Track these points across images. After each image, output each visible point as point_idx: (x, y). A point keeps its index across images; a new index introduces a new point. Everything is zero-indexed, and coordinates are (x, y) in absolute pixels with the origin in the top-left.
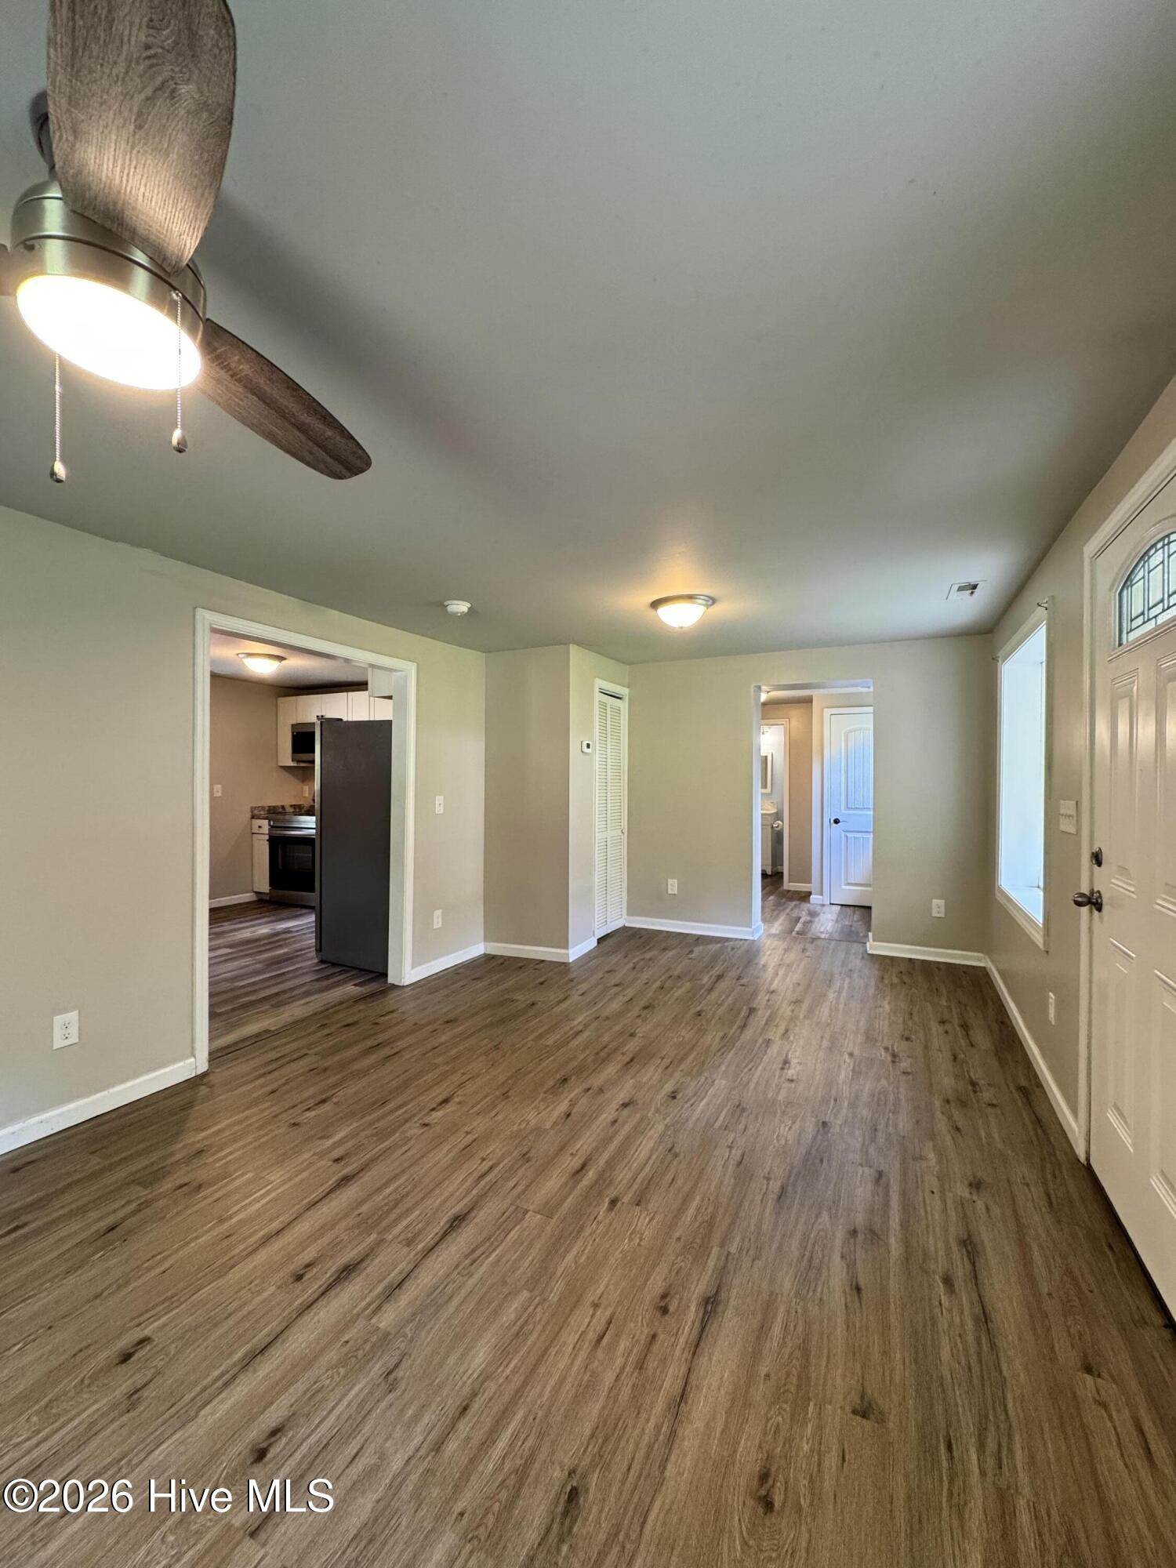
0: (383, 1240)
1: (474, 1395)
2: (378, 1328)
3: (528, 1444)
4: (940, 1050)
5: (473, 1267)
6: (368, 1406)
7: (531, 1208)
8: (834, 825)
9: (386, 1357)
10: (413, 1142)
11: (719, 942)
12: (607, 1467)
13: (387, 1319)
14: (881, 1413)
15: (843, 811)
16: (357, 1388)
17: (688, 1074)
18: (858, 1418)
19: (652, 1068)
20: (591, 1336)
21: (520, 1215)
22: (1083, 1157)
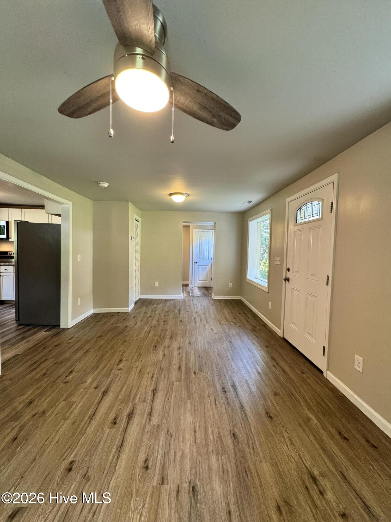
0: (135, 403)
1: (195, 427)
2: (154, 425)
3: (216, 431)
4: (243, 320)
5: (169, 400)
6: (168, 443)
7: (174, 381)
8: (196, 264)
9: (163, 430)
10: (120, 375)
11: (173, 300)
12: (237, 426)
13: (155, 421)
14: (278, 393)
15: (198, 260)
16: (161, 440)
17: (190, 337)
18: (276, 396)
19: (179, 337)
20: (213, 403)
21: (172, 384)
22: (282, 337)
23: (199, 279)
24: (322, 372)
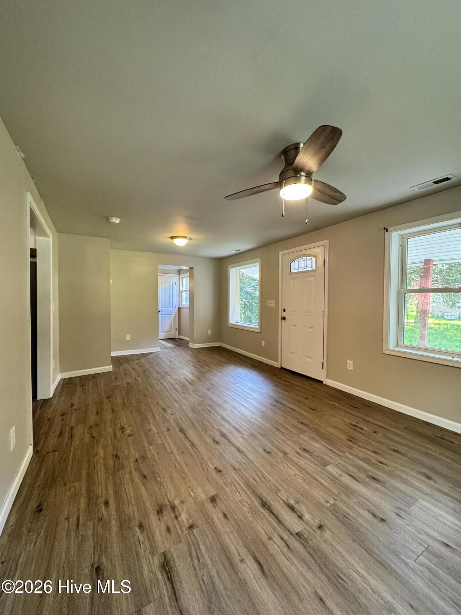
15: (161, 308)
22: (280, 367)
23: (162, 330)
24: (322, 382)
